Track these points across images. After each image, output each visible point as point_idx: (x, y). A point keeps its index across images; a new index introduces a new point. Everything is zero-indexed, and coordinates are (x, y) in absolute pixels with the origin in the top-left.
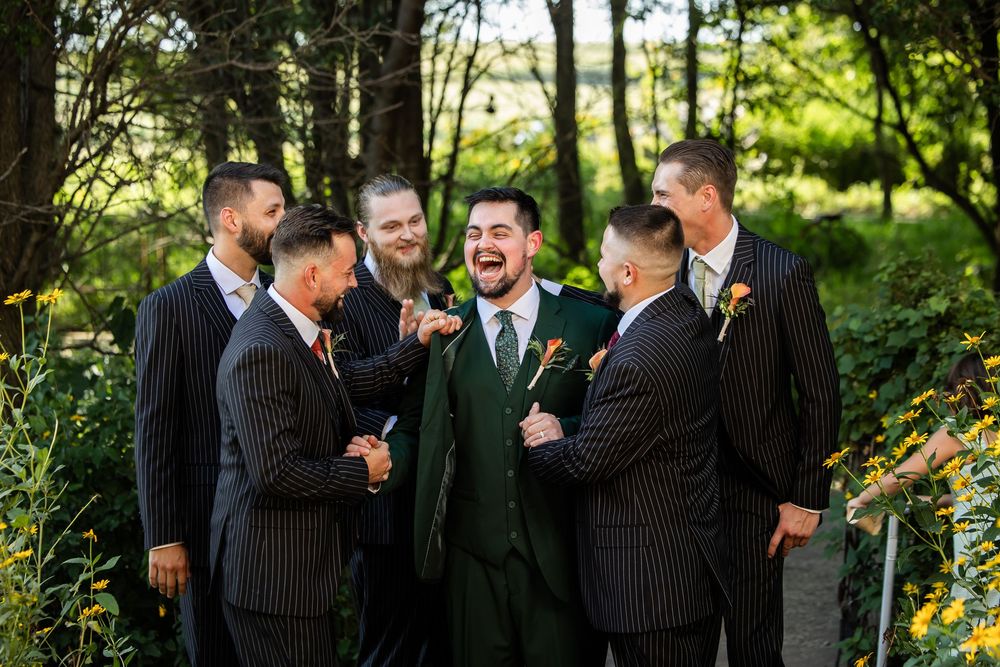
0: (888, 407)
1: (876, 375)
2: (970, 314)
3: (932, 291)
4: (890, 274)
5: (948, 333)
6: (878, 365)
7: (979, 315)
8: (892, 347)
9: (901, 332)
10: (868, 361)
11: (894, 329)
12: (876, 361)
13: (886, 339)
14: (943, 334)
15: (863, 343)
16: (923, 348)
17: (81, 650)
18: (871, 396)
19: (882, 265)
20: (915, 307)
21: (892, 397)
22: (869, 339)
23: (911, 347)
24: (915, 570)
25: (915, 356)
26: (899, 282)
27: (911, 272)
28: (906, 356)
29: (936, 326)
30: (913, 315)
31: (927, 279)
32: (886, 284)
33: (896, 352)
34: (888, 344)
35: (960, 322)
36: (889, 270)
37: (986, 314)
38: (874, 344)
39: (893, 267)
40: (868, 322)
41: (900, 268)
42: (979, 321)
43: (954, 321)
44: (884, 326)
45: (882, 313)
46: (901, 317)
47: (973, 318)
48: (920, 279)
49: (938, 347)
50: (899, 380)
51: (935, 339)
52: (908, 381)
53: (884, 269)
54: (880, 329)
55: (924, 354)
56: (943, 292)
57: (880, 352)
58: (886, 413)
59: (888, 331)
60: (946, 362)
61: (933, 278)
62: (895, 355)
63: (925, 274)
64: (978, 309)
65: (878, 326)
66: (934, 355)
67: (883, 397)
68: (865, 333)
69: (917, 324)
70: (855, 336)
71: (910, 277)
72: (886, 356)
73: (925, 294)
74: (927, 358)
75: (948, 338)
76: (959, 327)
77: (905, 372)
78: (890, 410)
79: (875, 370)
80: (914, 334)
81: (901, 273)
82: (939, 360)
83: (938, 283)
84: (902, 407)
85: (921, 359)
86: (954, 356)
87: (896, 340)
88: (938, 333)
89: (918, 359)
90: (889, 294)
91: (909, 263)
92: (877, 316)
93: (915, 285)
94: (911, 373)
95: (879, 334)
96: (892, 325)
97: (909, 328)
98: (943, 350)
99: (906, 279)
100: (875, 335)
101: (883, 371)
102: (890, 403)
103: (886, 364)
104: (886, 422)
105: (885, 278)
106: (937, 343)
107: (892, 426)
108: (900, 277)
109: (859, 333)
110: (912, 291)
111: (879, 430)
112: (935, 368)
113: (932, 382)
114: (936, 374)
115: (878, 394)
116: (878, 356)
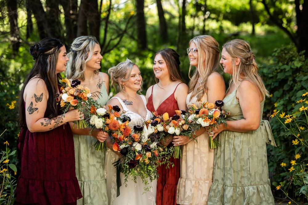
0: (277, 100)
3: (294, 59)
4: (278, 53)
6: (273, 85)
9: (282, 73)
10: (270, 83)
12: (273, 83)
13: (277, 76)
14: (298, 74)
15: (267, 77)
16: (290, 79)
18: (271, 96)
19: (275, 49)
20: (287, 64)
22: (270, 76)
23: (286, 79)
24: (287, 157)
25: (287, 82)
27: (286, 52)
28: (284, 81)
29: (295, 71)
30: (287, 68)
31: (292, 54)
32: (277, 56)
33: (280, 80)
34: (278, 78)
38: (272, 78)
39: (279, 51)
40: (270, 70)
41: (282, 51)
44: (276, 71)
45: (275, 66)
46: (283, 68)
48: (289, 54)
49: (296, 78)
50: (281, 91)
51: (295, 76)
52: (284, 91)
53: (276, 51)
55: (290, 81)
56: (298, 59)
57: (274, 80)
58: (276, 102)
59: (278, 73)
60: (299, 84)
61: (294, 54)
65: (274, 71)
66: (294, 81)
67: (275, 96)
68: (269, 74)
69: (288, 71)
70: (266, 75)
71: (285, 54)
72: (276, 82)
73: (291, 60)
74: (292, 82)
75: (300, 75)
76: (303, 71)
77: (283, 87)
79: (272, 87)
80: (287, 74)
81: (282, 52)
82: (296, 83)
83: (296, 56)
84: (282, 100)
85: (290, 83)
86: (302, 82)
87: (280, 76)
88: (296, 74)
89: (289, 83)
90: (277, 60)
91: (285, 49)
92: (273, 68)
93: (287, 57)
94: (286, 88)
95: (274, 74)
96: (279, 71)
97: (285, 72)
98: (298, 80)
99: (284, 55)
101: (275, 87)
102: (278, 98)
103: (276, 84)
104: (276, 105)
106: (296, 77)
107: (278, 106)
108: (282, 54)
109: (267, 73)
110: (286, 59)
111: (274, 108)
112: (294, 86)
113: (294, 91)
114: (295, 88)
115: (273, 95)
116: (273, 82)
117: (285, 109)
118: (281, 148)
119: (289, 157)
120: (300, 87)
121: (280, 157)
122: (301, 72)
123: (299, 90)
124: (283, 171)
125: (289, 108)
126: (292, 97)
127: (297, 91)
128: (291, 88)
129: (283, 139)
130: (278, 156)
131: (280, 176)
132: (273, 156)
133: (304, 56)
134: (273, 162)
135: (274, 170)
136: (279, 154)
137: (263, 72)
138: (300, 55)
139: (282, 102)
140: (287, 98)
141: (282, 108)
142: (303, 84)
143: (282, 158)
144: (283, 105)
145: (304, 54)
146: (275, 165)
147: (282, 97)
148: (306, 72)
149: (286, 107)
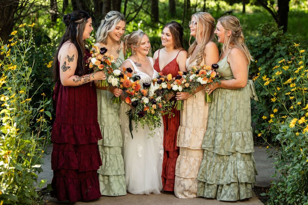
0: (261, 65)
1: (257, 56)
2: (285, 39)
4: (263, 27)
5: (279, 44)
6: (258, 53)
7: (287, 39)
8: (263, 48)
9: (265, 44)
10: (255, 52)
11: (263, 43)
12: (258, 52)
13: (261, 46)
14: (277, 45)
15: (254, 46)
16: (272, 48)
17: (41, 127)
18: (256, 62)
19: (260, 25)
20: (269, 37)
21: (262, 62)
22: (256, 45)
23: (268, 48)
24: (267, 111)
25: (269, 51)
26: (265, 29)
27: (269, 27)
28: (267, 50)
29: (275, 42)
31: (273, 29)
32: (261, 30)
33: (264, 49)
34: (262, 47)
35: (282, 42)
36: (262, 26)
37: (289, 39)
38: (257, 47)
39: (263, 25)
40: (256, 41)
41: (265, 26)
42: (288, 41)
43: (281, 41)
44: (260, 42)
45: (260, 38)
46: (265, 39)
47: (286, 40)
48: (271, 29)
50: (264, 57)
51: (275, 46)
52: (266, 58)
53: (261, 26)
54: (260, 43)
55: (272, 50)
57: (259, 49)
58: (260, 66)
59: (262, 43)
60: (278, 52)
61: (275, 29)
62: (263, 50)
63: (273, 27)
64: (287, 38)
65: (259, 42)
66: (275, 50)
67: (259, 62)
68: (255, 44)
69: (269, 41)
70: (252, 44)
71: (268, 28)
72: (261, 50)
74: (273, 51)
75: (279, 46)
76: (282, 43)
77: (266, 55)
78: (261, 66)
79: (257, 54)
80: (268, 44)
81: (265, 27)
82: (276, 52)
83: (276, 30)
84: (265, 65)
86: (281, 51)
87: (264, 46)
88: (276, 44)
89: (270, 52)
90: (262, 33)
91: (268, 24)
92: (259, 39)
93: (270, 31)
94: (268, 55)
95: (259, 44)
96: (263, 42)
98: (277, 49)
99: (267, 29)
100: (258, 44)
101: (260, 55)
102: (261, 64)
103: (261, 53)
104: (260, 69)
105: (261, 28)
106: (276, 47)
107: (262, 70)
108: (265, 28)
109: (253, 43)
110: (269, 32)
111: (258, 71)
112: (275, 54)
113: (274, 58)
114: (275, 56)
115: (258, 61)
116: (258, 50)
117: (267, 73)
118: (262, 104)
119: (269, 110)
120: (279, 55)
121: (261, 111)
122: (280, 43)
123: (278, 58)
124: (264, 121)
125: (270, 72)
126: (273, 63)
127: (276, 58)
128: (272, 56)
129: (264, 97)
130: (260, 110)
131: (261, 125)
132: (256, 109)
133: (282, 30)
134: (256, 114)
135: (257, 121)
136: (261, 108)
137: (250, 43)
138: (280, 30)
139: (264, 67)
140: (269, 64)
141: (264, 71)
142: (281, 52)
143: (263, 112)
144: (266, 69)
145: (283, 29)
146: (258, 117)
147: (264, 63)
148: (284, 43)
149: (268, 71)
